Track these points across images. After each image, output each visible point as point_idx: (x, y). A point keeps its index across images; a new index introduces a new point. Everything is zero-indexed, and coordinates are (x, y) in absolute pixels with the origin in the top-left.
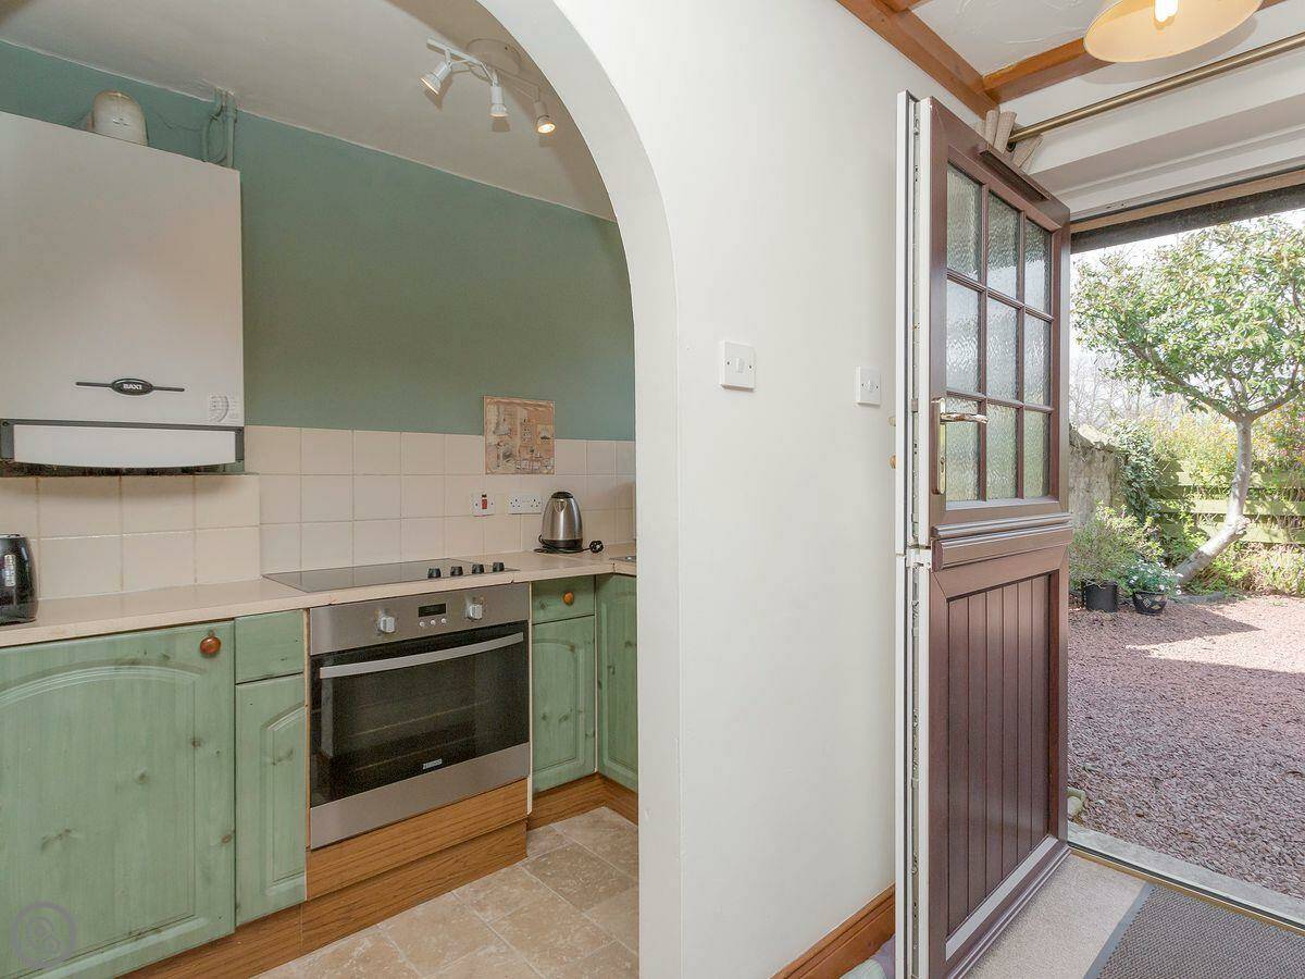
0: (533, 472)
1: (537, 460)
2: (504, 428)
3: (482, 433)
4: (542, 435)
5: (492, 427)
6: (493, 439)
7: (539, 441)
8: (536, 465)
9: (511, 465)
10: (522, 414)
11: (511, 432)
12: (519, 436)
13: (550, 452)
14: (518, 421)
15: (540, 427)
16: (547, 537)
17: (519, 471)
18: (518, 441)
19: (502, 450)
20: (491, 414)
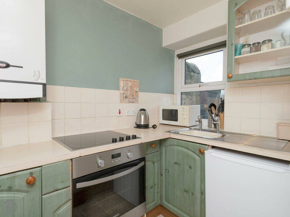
0: (133, 102)
1: (134, 98)
2: (125, 88)
3: (118, 89)
4: (136, 91)
5: (122, 88)
6: (122, 92)
7: (135, 93)
8: (134, 100)
9: (127, 100)
10: (130, 84)
11: (127, 90)
12: (129, 91)
13: (138, 96)
14: (129, 86)
15: (135, 88)
16: (138, 123)
17: (129, 102)
18: (129, 92)
19: (124, 95)
20: (122, 84)
